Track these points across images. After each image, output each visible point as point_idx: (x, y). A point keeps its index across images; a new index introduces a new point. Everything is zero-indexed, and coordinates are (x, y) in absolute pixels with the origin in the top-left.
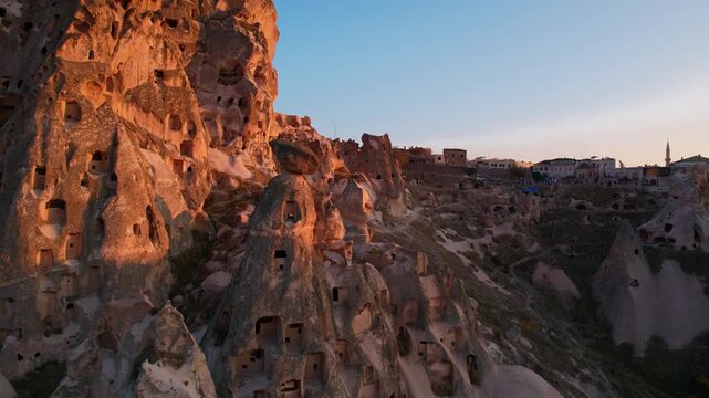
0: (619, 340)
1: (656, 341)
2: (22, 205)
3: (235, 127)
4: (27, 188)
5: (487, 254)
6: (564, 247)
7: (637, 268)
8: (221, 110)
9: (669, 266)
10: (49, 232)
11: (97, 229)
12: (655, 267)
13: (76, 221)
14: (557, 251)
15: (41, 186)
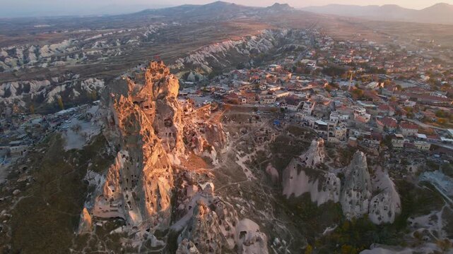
0: (284, 193)
1: (293, 194)
2: (147, 206)
3: (173, 144)
4: (147, 203)
5: (253, 160)
6: (280, 155)
7: (293, 173)
8: (168, 139)
9: (302, 173)
10: (151, 209)
11: (160, 206)
12: (298, 173)
13: (155, 205)
14: (277, 156)
15: (148, 201)
